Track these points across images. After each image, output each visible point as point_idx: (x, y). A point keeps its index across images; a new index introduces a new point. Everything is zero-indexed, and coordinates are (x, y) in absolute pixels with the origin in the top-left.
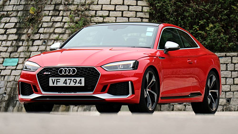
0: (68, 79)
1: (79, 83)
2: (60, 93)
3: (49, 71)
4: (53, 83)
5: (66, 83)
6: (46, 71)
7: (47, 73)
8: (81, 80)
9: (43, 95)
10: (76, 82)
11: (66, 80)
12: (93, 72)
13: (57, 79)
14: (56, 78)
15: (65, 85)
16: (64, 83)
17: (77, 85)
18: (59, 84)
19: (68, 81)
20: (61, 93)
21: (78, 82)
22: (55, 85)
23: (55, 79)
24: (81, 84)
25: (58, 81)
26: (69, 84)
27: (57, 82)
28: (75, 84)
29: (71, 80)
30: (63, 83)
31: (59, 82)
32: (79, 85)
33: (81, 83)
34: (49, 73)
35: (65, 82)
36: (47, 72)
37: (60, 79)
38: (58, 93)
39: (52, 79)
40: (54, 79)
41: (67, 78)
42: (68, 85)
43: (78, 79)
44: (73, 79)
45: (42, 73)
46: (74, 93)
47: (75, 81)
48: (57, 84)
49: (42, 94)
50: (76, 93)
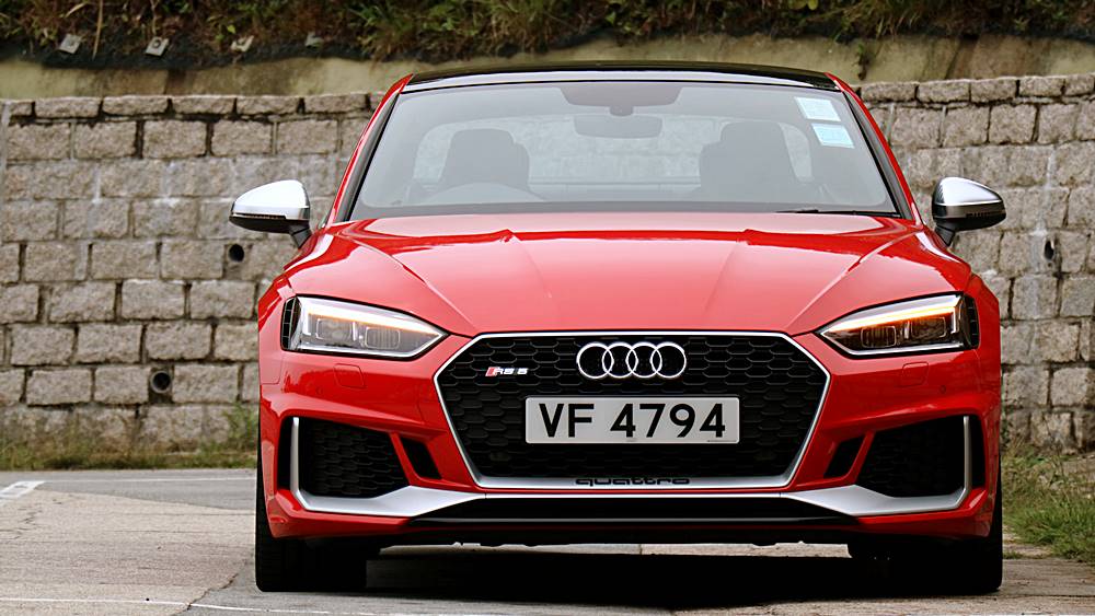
0: (643, 406)
1: (706, 427)
2: (588, 487)
3: (513, 358)
4: (551, 429)
5: (630, 429)
6: (494, 357)
7: (509, 371)
8: (717, 410)
9: (486, 493)
10: (689, 423)
11: (628, 410)
12: (783, 362)
13: (572, 407)
14: (567, 401)
15: (620, 438)
16: (616, 427)
17: (697, 437)
18: (586, 435)
19: (642, 419)
20: (595, 487)
21: (699, 421)
22: (562, 437)
23: (560, 407)
24: (719, 435)
25: (579, 413)
26: (650, 434)
27: (573, 420)
28: (683, 434)
29: (660, 408)
30: (613, 429)
31: (588, 420)
32: (709, 438)
33: (719, 429)
34: (523, 371)
35: (625, 422)
36: (504, 366)
37: (591, 406)
38: (578, 483)
39: (543, 407)
40: (552, 403)
41: (636, 401)
42: (640, 437)
43: (702, 405)
44: (670, 402)
45: (473, 373)
46: (674, 483)
47: (683, 415)
48: (572, 434)
49: (474, 489)
50: (687, 482)
